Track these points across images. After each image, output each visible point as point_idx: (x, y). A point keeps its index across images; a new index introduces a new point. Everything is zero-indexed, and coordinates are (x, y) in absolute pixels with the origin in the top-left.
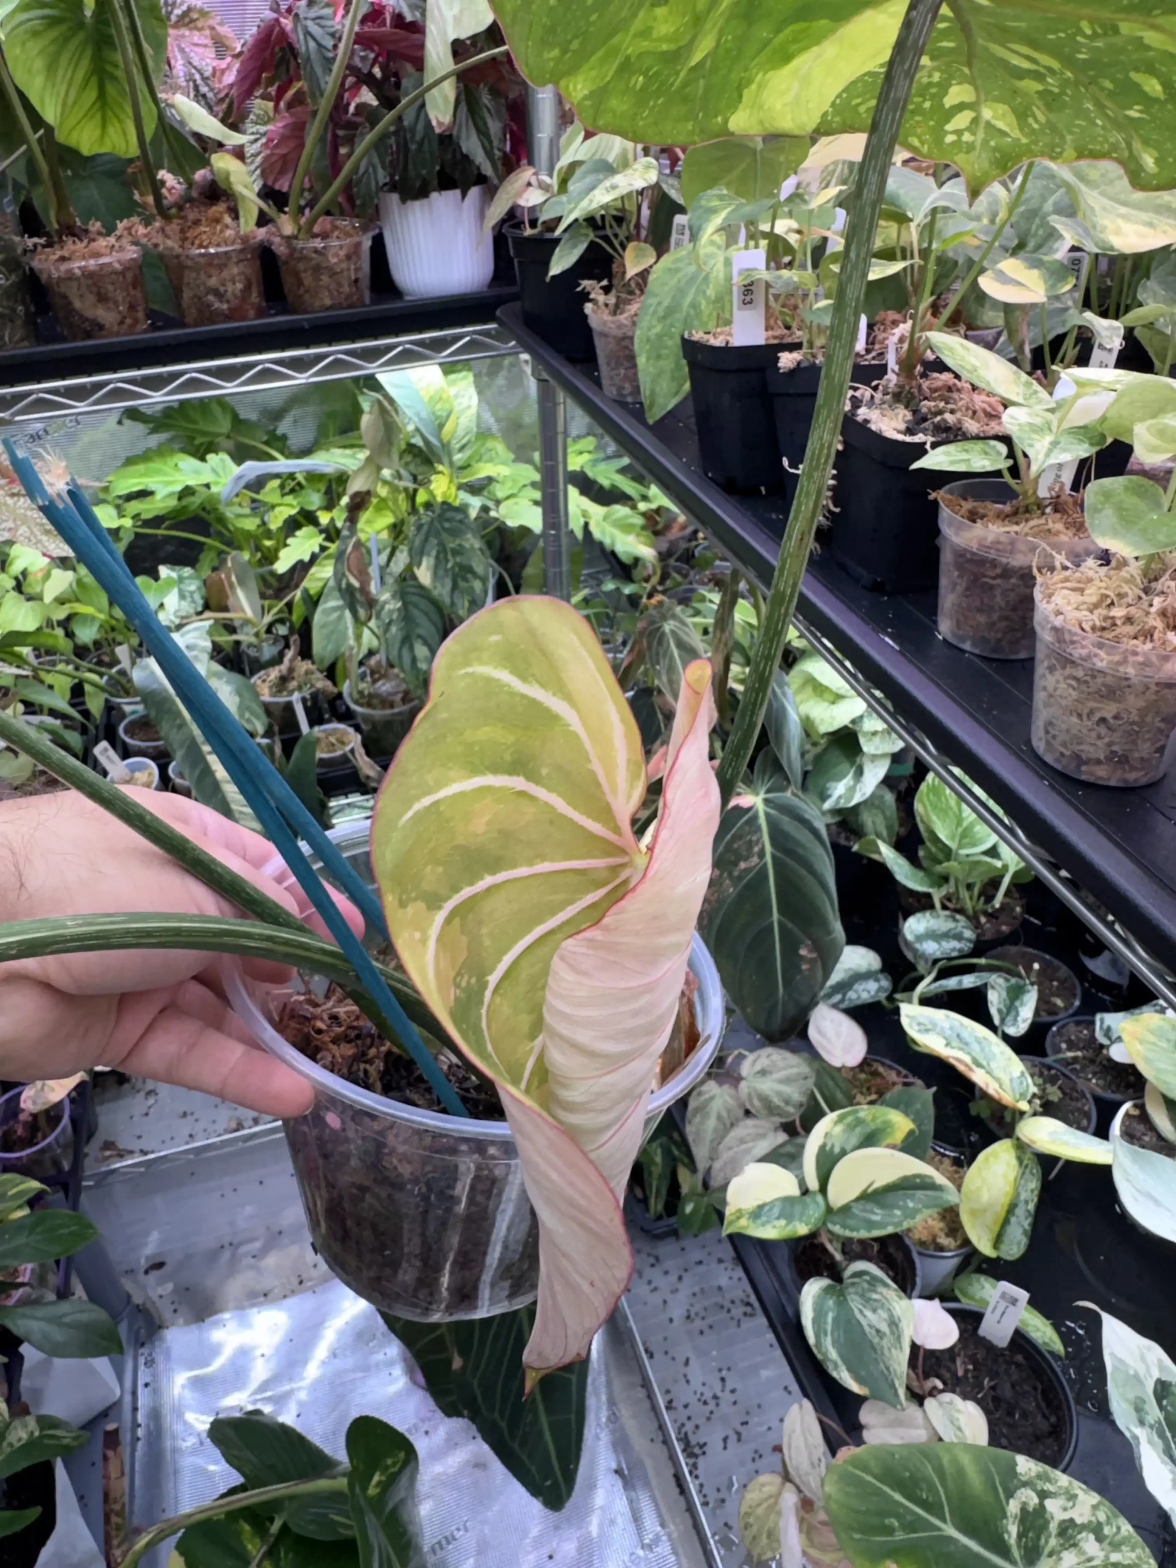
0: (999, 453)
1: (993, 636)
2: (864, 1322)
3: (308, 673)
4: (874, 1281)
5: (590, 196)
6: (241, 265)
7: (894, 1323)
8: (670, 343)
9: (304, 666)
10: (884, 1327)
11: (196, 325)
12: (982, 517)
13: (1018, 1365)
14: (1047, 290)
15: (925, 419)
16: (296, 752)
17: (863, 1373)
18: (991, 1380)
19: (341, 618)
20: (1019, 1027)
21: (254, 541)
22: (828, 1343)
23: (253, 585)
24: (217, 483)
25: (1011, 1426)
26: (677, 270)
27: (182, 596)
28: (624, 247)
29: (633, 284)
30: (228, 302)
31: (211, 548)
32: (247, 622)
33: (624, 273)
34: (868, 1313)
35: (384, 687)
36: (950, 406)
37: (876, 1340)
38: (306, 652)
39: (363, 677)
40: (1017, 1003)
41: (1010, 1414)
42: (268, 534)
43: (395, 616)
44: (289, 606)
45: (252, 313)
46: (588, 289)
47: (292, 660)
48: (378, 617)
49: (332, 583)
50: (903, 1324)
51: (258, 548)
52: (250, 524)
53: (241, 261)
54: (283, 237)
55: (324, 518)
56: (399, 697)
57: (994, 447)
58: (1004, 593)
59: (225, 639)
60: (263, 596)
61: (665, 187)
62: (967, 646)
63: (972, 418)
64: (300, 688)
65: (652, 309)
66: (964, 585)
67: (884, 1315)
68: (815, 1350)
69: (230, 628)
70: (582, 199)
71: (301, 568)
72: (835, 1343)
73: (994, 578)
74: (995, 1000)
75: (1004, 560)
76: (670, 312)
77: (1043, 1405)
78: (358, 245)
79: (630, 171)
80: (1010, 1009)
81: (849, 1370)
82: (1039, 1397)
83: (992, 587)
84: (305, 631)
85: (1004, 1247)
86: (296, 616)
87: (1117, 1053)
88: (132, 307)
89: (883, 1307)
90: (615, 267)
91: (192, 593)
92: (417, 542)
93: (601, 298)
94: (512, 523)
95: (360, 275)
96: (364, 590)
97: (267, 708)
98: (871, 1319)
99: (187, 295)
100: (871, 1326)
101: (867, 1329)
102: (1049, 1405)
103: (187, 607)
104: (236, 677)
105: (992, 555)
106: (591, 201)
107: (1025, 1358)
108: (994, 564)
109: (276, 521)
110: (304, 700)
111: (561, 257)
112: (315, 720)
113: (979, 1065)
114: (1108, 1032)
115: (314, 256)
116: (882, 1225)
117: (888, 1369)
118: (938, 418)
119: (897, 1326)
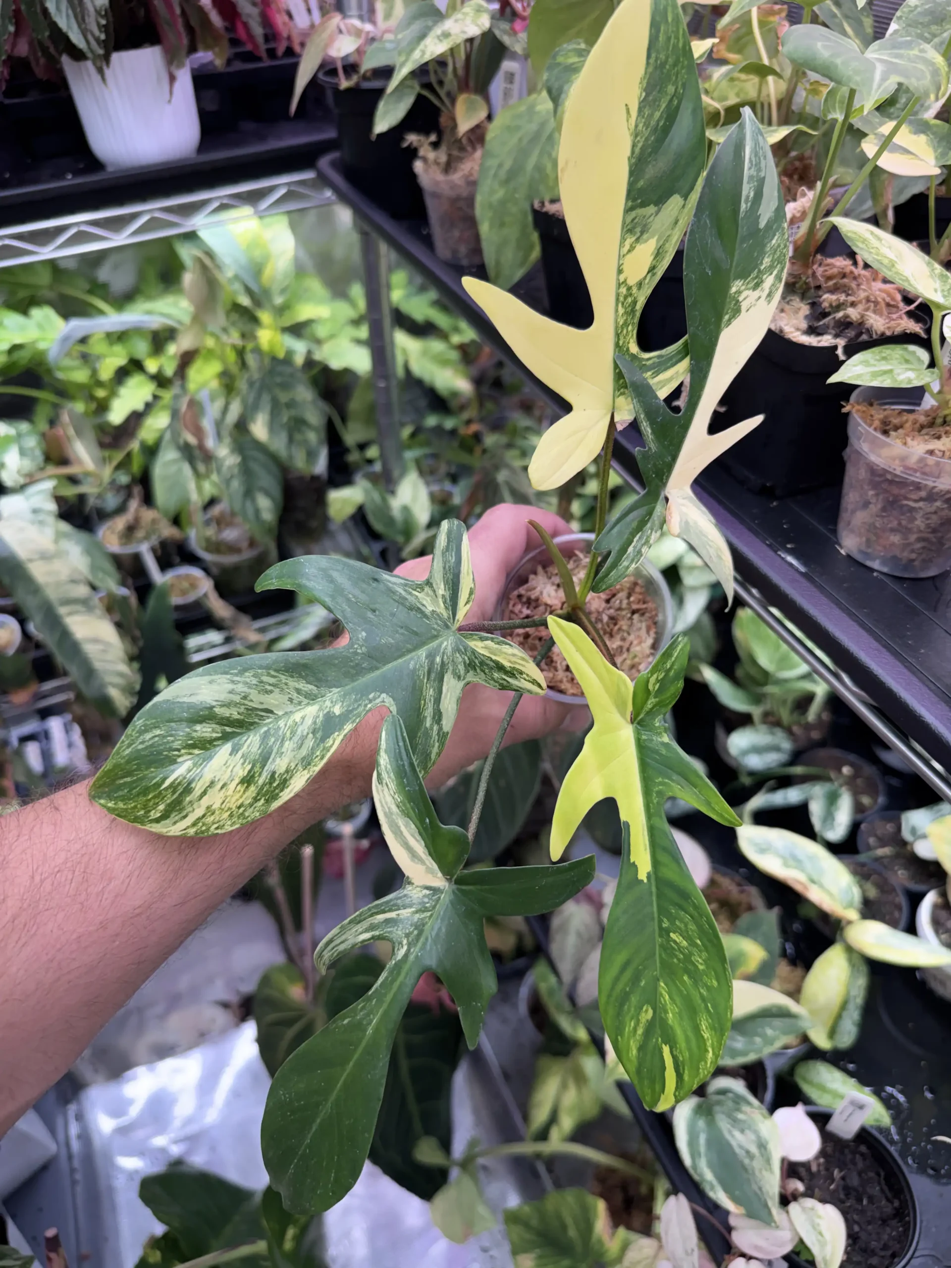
0: (919, 360)
1: (906, 555)
2: (734, 1144)
3: (154, 521)
4: (738, 1100)
5: (421, 46)
7: (762, 1146)
8: (514, 209)
9: (148, 515)
10: (754, 1149)
12: (896, 428)
13: (862, 1155)
14: (936, 158)
15: (825, 315)
16: (152, 602)
17: (737, 1193)
18: (841, 1171)
19: (180, 470)
20: (837, 832)
21: (86, 391)
22: (703, 1164)
23: (91, 435)
24: (44, 339)
25: (862, 1212)
26: (518, 128)
27: (22, 453)
28: (453, 101)
29: (464, 141)
31: (46, 401)
32: (87, 474)
33: (455, 126)
34: (737, 1134)
35: (230, 535)
36: (851, 299)
37: (746, 1161)
38: (148, 499)
39: (207, 523)
40: (833, 808)
41: (859, 1200)
42: (99, 384)
43: (236, 471)
44: (129, 455)
46: (415, 144)
47: (137, 511)
48: (219, 471)
49: (168, 436)
50: (771, 1146)
51: (92, 398)
52: (81, 376)
55: (152, 366)
56: (244, 545)
57: (914, 353)
58: (927, 516)
59: (70, 492)
60: (102, 445)
61: (497, 33)
62: (876, 565)
63: (875, 312)
64: (147, 538)
65: (492, 172)
66: (879, 506)
67: (753, 1137)
68: (691, 1171)
69: (73, 480)
70: (412, 50)
71: (136, 419)
72: (710, 1165)
73: (916, 501)
74: (816, 810)
75: (930, 484)
76: (512, 175)
77: (886, 1188)
79: (459, 16)
80: (829, 816)
81: (726, 1190)
82: (883, 1182)
83: (912, 510)
84: (144, 481)
85: (838, 1037)
86: (136, 466)
87: (923, 850)
89: (750, 1128)
90: (443, 120)
91: (32, 449)
92: (251, 400)
93: (431, 155)
94: (336, 364)
96: (201, 446)
97: (117, 560)
98: (739, 1140)
100: (741, 1147)
101: (737, 1150)
102: (891, 1188)
103: (28, 465)
104: (83, 536)
105: (917, 478)
106: (423, 53)
107: (869, 1148)
108: (918, 487)
109: (106, 372)
110: (153, 550)
111: (386, 113)
112: (165, 564)
113: (813, 881)
114: (913, 831)
116: (744, 1053)
117: (760, 1189)
118: (840, 315)
119: (765, 1148)
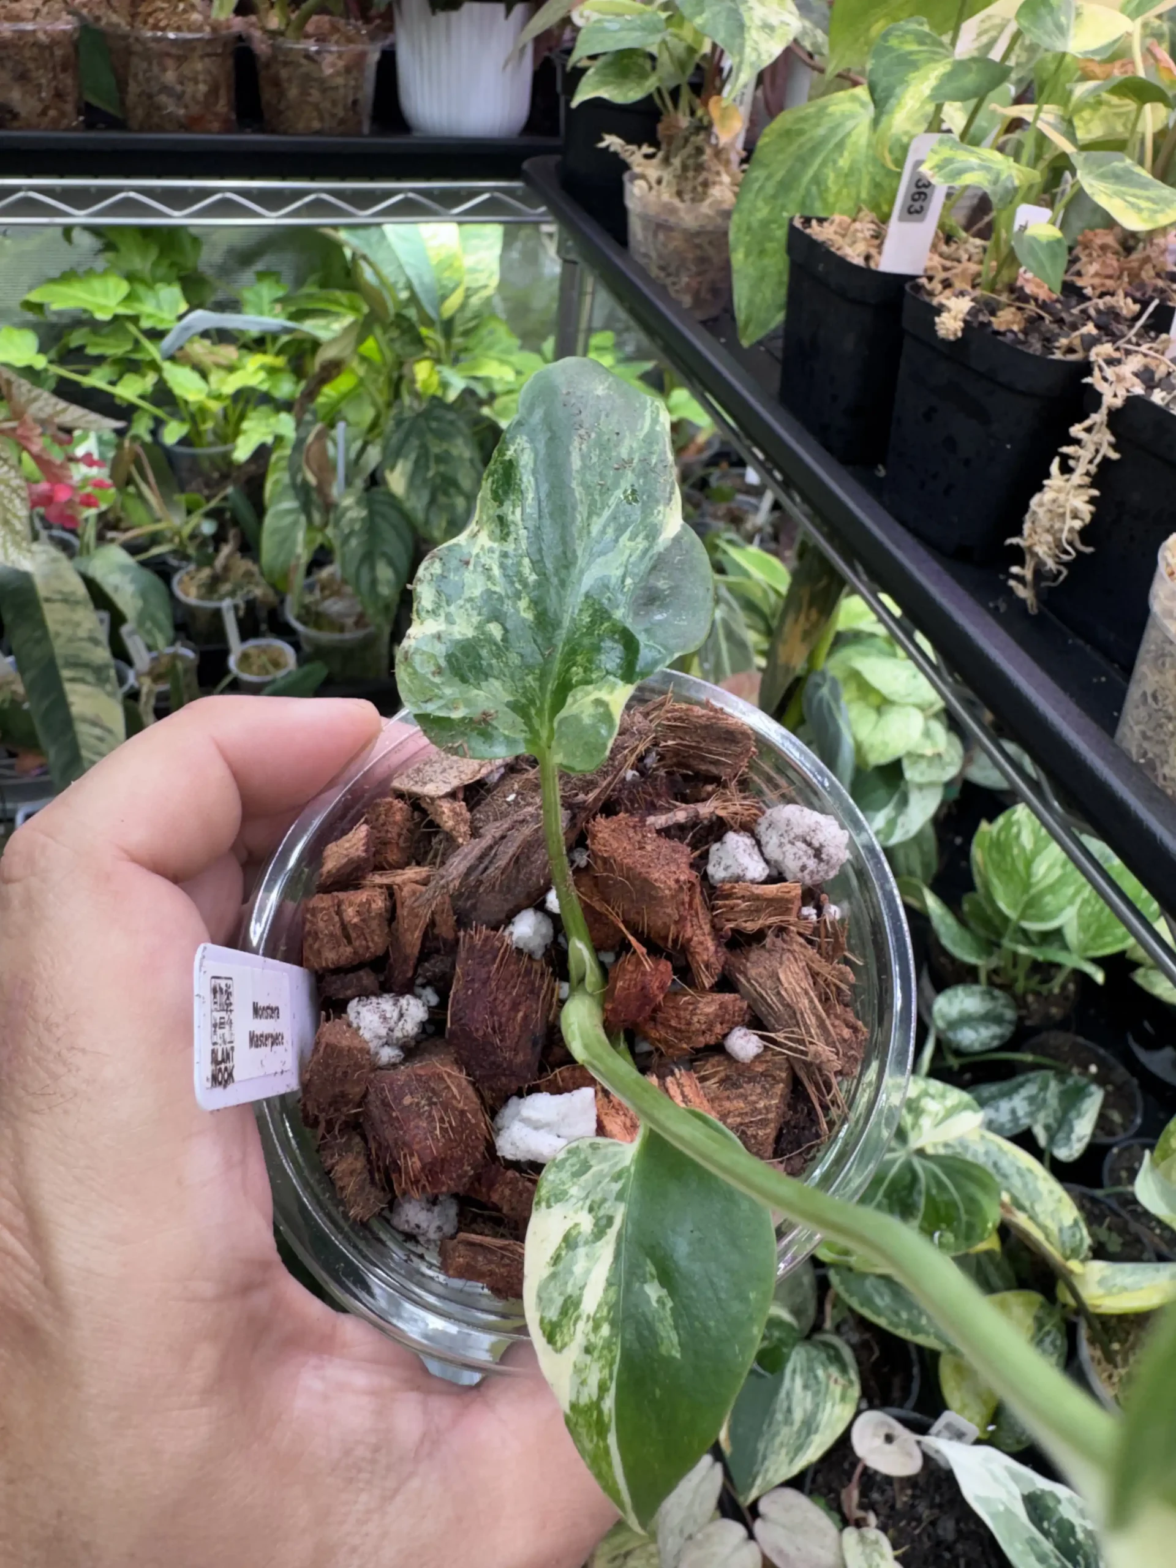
3: (247, 575)
6: (207, 60)
9: (244, 565)
11: (141, 130)
19: (295, 523)
20: (1069, 1151)
26: (795, 135)
30: (186, 107)
35: (334, 606)
38: (248, 549)
39: (309, 588)
40: (1073, 1114)
43: (357, 527)
45: (216, 125)
47: (230, 557)
48: (337, 524)
53: (209, 55)
54: (265, 31)
56: (350, 621)
64: (232, 594)
78: (363, 55)
80: (1063, 1123)
88: (59, 95)
92: (394, 440)
95: (360, 96)
96: (322, 488)
99: (133, 88)
110: (236, 608)
115: (304, 61)
